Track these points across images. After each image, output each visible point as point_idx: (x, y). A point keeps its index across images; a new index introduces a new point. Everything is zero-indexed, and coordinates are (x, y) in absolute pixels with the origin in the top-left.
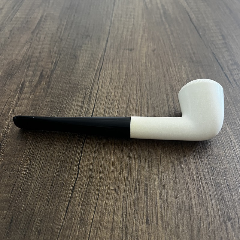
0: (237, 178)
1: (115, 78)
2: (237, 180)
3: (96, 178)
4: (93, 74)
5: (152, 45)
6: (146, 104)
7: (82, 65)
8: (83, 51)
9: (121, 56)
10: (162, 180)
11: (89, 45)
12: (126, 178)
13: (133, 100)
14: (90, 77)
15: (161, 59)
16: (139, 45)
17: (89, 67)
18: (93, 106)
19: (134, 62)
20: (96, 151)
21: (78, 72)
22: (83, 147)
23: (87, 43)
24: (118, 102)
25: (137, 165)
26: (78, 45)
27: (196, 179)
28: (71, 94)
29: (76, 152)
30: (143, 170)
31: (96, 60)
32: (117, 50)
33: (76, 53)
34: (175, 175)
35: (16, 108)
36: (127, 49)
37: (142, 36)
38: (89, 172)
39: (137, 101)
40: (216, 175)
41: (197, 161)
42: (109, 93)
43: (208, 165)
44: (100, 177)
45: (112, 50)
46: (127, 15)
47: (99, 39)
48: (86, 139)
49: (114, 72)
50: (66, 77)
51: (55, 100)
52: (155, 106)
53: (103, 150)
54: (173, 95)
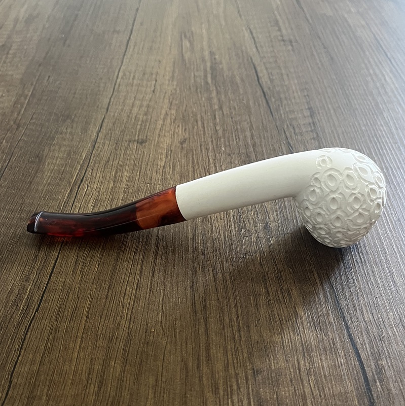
0: (296, 389)
1: (104, 199)
2: (297, 392)
3: (40, 398)
4: (65, 192)
5: (180, 132)
6: (153, 248)
7: (49, 174)
8: (54, 147)
9: (122, 155)
10: (160, 399)
11: (67, 136)
12: (96, 395)
13: (132, 241)
14: (60, 197)
15: (193, 159)
16: (157, 132)
17: (60, 179)
18: (57, 254)
19: (143, 166)
20: (49, 344)
21: (40, 188)
22: (25, 337)
23: (65, 130)
25: (119, 370)
26: (48, 135)
27: (222, 393)
29: (11, 349)
30: (128, 379)
31: (76, 163)
32: (116, 143)
33: (41, 152)
34: (184, 387)
36: (134, 141)
37: (166, 114)
38: (29, 387)
39: (139, 241)
40: (259, 384)
41: (230, 357)
43: (248, 364)
44: (47, 396)
45: (107, 142)
46: (144, 74)
47: (87, 123)
48: (33, 321)
49: (105, 187)
50: (16, 199)
52: (170, 251)
53: (60, 342)
54: (204, 228)
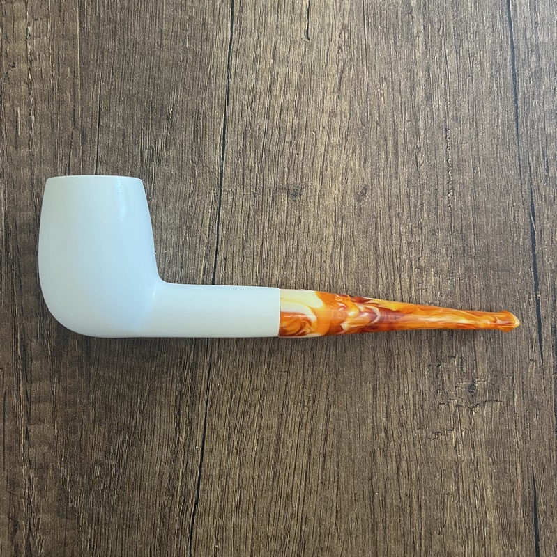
6: (323, 417)
13: (294, 404)
24: (259, 410)
28: (147, 382)
35: (31, 428)
39: (304, 405)
42: (237, 378)
48: (196, 517)
51: (114, 403)
54: (388, 387)
